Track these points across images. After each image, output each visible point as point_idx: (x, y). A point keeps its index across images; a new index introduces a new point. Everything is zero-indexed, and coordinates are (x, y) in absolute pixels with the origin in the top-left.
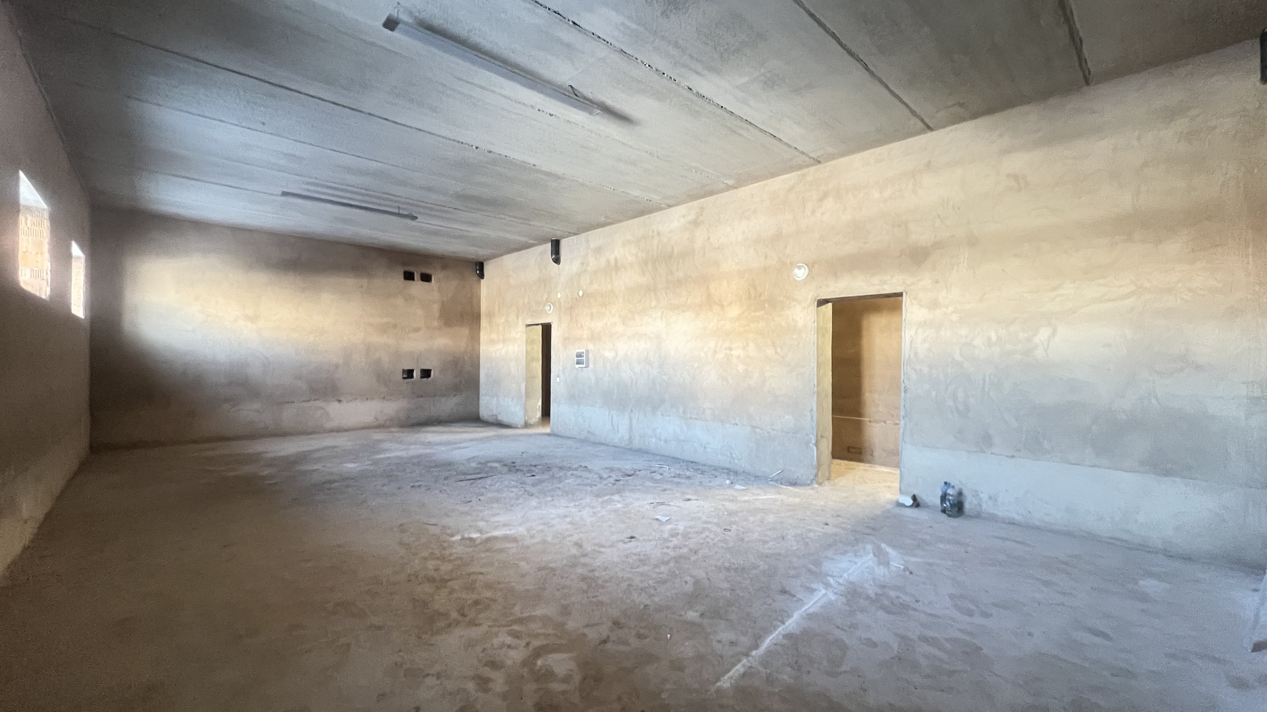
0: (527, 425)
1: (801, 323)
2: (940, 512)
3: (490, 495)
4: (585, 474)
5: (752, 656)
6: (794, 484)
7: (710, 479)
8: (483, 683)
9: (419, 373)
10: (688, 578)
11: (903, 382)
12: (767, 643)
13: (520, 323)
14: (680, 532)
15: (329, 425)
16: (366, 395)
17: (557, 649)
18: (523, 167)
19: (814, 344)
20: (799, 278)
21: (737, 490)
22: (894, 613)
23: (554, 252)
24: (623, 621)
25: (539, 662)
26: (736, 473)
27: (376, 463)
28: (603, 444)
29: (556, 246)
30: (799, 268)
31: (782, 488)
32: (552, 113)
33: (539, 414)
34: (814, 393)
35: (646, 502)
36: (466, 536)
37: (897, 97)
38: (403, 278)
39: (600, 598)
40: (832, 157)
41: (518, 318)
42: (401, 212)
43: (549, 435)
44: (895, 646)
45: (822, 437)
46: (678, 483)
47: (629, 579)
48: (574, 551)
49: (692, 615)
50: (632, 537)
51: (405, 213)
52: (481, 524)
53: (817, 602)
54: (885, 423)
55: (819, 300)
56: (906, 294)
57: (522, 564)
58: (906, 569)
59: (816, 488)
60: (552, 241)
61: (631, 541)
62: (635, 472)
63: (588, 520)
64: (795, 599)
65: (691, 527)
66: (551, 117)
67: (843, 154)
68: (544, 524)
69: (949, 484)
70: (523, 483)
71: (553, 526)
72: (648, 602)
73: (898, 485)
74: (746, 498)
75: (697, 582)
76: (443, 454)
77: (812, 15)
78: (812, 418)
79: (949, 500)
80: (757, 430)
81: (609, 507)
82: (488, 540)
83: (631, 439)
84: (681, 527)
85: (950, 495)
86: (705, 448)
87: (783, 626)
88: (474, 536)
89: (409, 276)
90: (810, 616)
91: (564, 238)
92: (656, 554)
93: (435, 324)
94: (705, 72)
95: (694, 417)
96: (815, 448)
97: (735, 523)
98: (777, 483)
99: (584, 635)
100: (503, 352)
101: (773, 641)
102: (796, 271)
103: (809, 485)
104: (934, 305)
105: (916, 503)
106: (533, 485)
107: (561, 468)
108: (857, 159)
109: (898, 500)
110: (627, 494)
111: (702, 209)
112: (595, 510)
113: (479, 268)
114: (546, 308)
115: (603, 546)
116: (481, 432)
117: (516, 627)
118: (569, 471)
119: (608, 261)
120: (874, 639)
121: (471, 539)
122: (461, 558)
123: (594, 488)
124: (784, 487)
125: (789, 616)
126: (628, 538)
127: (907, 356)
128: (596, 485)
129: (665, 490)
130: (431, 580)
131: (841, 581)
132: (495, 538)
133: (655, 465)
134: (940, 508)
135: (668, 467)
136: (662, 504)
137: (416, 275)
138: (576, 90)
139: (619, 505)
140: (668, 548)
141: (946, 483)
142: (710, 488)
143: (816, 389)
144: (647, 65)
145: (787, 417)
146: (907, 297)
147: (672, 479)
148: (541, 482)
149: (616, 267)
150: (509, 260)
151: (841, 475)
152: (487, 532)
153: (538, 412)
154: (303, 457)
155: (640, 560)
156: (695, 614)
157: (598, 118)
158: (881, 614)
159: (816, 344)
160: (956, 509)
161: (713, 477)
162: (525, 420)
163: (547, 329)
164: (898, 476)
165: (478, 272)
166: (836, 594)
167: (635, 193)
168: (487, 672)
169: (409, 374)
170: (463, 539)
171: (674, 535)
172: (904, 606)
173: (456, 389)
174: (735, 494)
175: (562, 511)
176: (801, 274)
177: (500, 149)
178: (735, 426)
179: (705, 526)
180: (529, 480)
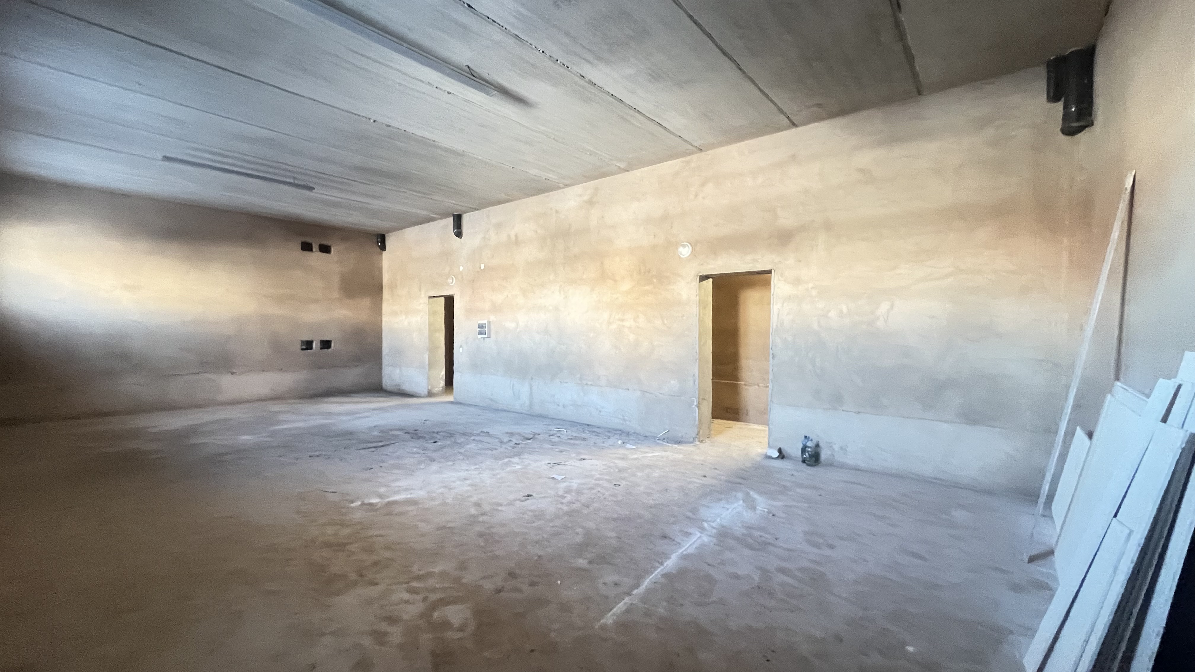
0: (430, 394)
1: (684, 297)
2: (801, 462)
3: (392, 462)
4: (486, 439)
5: (633, 595)
6: (679, 442)
7: (604, 440)
8: (380, 637)
9: (319, 344)
10: (579, 530)
11: (772, 349)
12: (647, 583)
13: (423, 296)
14: (574, 488)
15: (221, 398)
16: (264, 367)
17: (455, 601)
18: (423, 141)
19: (696, 315)
20: (684, 255)
21: (627, 449)
22: (757, 550)
23: (455, 227)
24: (518, 572)
25: (436, 614)
26: (628, 434)
27: (274, 434)
28: (505, 411)
29: (458, 220)
30: (684, 246)
31: (668, 446)
32: (450, 91)
33: (442, 383)
34: (696, 360)
35: (543, 463)
36: (366, 501)
37: (767, 96)
38: (300, 249)
39: (497, 553)
40: (713, 146)
41: (420, 290)
42: (296, 182)
43: (452, 403)
44: (757, 579)
45: (703, 399)
46: (574, 444)
47: (526, 534)
48: (473, 511)
49: (582, 562)
50: (529, 496)
51: (302, 183)
52: (382, 490)
53: (693, 543)
54: (758, 386)
55: (700, 276)
56: (775, 271)
57: (421, 525)
58: (769, 512)
59: (698, 445)
60: (454, 215)
61: (528, 499)
62: (534, 435)
63: (488, 482)
64: (674, 542)
65: (584, 484)
66: (450, 95)
67: (721, 144)
68: (445, 487)
69: (809, 437)
70: (426, 449)
71: (454, 488)
72: (541, 553)
73: (766, 440)
74: (636, 456)
75: (588, 533)
76: (346, 423)
77: (690, 17)
78: (694, 381)
79: (808, 452)
80: (647, 394)
81: (508, 469)
82: (389, 504)
83: (531, 406)
84: (575, 485)
85: (809, 447)
86: (600, 411)
87: (662, 567)
88: (374, 500)
89: (307, 247)
90: (685, 557)
91: (466, 213)
92: (551, 509)
93: (336, 295)
94: (596, 62)
95: (590, 383)
96: (697, 409)
97: (624, 479)
98: (664, 442)
99: (480, 587)
100: (406, 323)
101: (652, 580)
102: (681, 249)
103: (692, 443)
104: (797, 281)
105: (782, 455)
106: (435, 451)
107: (464, 434)
108: (734, 148)
109: (767, 453)
110: (526, 456)
111: (596, 189)
112: (494, 472)
113: (381, 241)
114: (448, 280)
115: (501, 505)
116: (383, 402)
117: (415, 584)
118: (470, 437)
119: (509, 236)
120: (739, 573)
121: (371, 504)
122: (361, 523)
123: (495, 452)
124: (670, 445)
125: (669, 558)
126: (524, 496)
127: (774, 327)
128: (496, 449)
129: (561, 452)
130: (327, 545)
131: (714, 525)
132: (395, 502)
133: (554, 429)
134: (801, 459)
135: (565, 430)
136: (559, 464)
137: (314, 246)
138: (472, 69)
139: (518, 467)
140: (562, 503)
141: (806, 437)
142: (603, 448)
143: (698, 356)
144: (541, 51)
145: (672, 382)
146: (775, 274)
147: (568, 441)
148: (443, 447)
149: (517, 242)
150: (411, 233)
151: (720, 433)
152: (388, 497)
153: (442, 381)
154: (193, 431)
155: (536, 516)
156: (586, 561)
157: (495, 99)
158: (747, 552)
159: (698, 316)
160: (814, 459)
161: (606, 438)
162: (428, 389)
163: (449, 301)
164: (767, 433)
165: (379, 244)
166: (710, 536)
167: (534, 172)
168: (384, 627)
169: (308, 345)
170: (363, 504)
171: (568, 491)
172: (766, 544)
173: (357, 360)
174: (626, 452)
175: (463, 474)
176: (685, 252)
177: (399, 123)
178: (627, 390)
179: (597, 482)
180: (431, 446)
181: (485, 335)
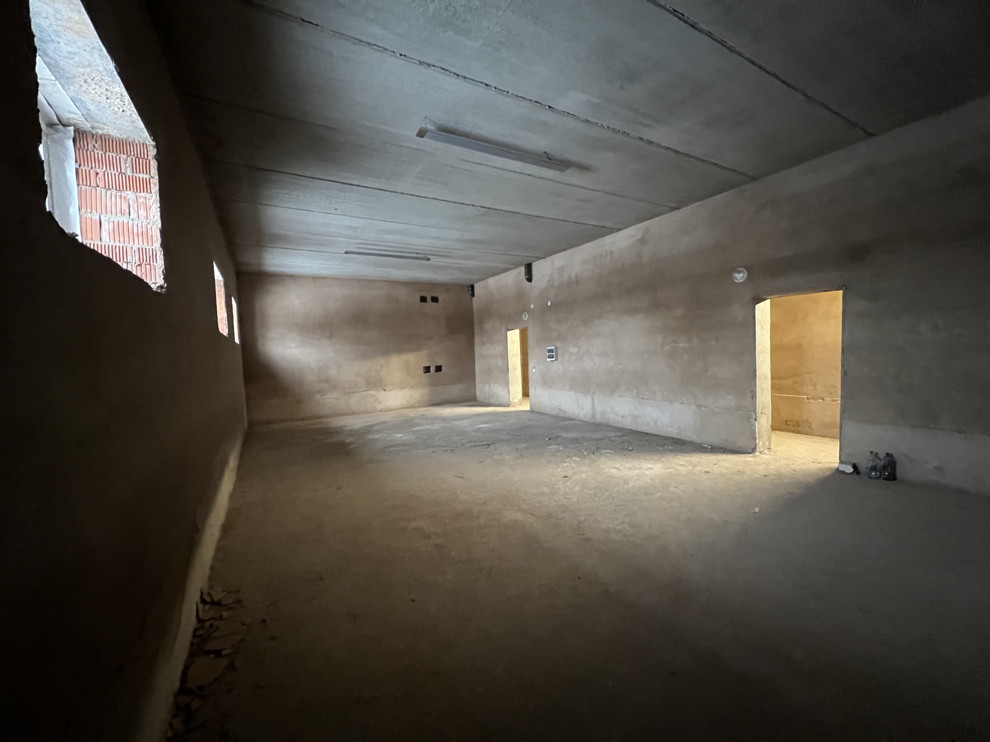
0: (512, 405)
6: (735, 452)
9: (434, 369)
13: (503, 329)
15: (379, 407)
16: (400, 386)
20: (739, 280)
23: (527, 273)
28: (571, 419)
29: (529, 268)
30: (739, 272)
32: (530, 174)
33: (520, 396)
38: (420, 301)
40: (771, 173)
41: (501, 325)
42: (419, 256)
43: (529, 411)
45: (762, 413)
51: (423, 256)
59: (757, 455)
60: (525, 265)
66: (530, 177)
73: (838, 455)
80: (703, 408)
83: (593, 416)
86: (656, 422)
89: (423, 300)
91: (534, 261)
93: (443, 333)
94: (656, 124)
96: (756, 422)
100: (492, 350)
102: (736, 274)
103: (750, 453)
105: (857, 471)
108: (793, 171)
109: (838, 468)
111: (647, 229)
113: (471, 290)
114: (523, 316)
119: (570, 277)
137: (428, 298)
138: (549, 154)
144: (606, 127)
149: (577, 281)
150: (493, 281)
153: (520, 393)
154: (368, 429)
162: (510, 401)
163: (523, 333)
164: (838, 447)
167: (592, 223)
169: (428, 369)
173: (460, 379)
176: (740, 277)
178: (682, 404)
181: (553, 358)
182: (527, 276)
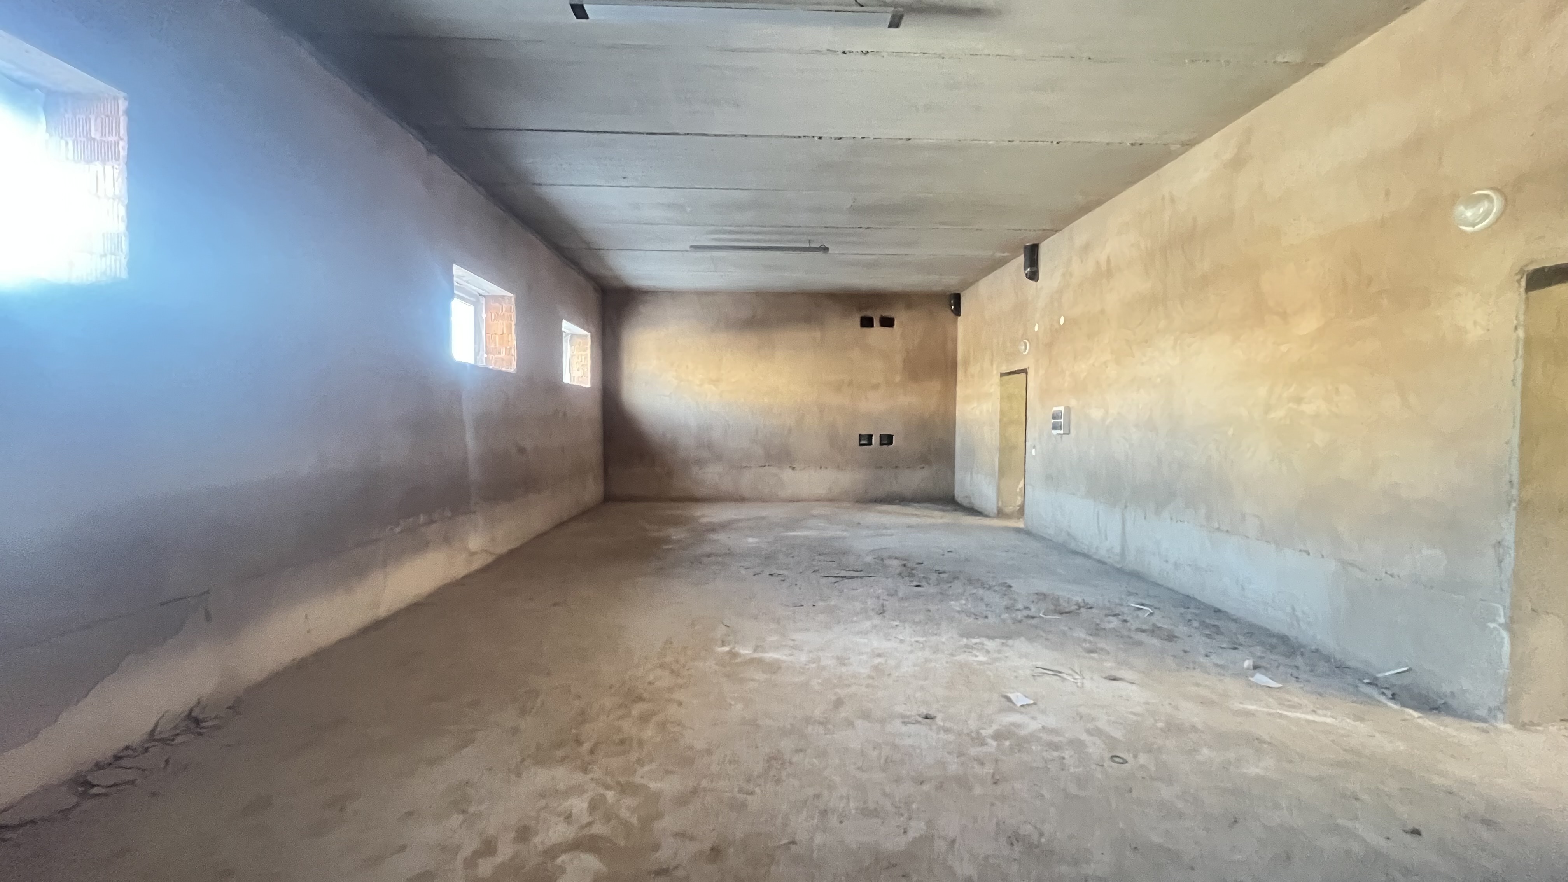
0: (1000, 514)
3: (833, 602)
6: (1434, 708)
7: (1215, 650)
9: (879, 439)
10: (918, 826)
13: (995, 372)
14: (1023, 733)
15: (782, 494)
16: (819, 463)
18: (892, 146)
21: (1254, 686)
23: (1030, 265)
28: (1085, 556)
29: (1032, 254)
30: (1477, 200)
32: (866, 49)
33: (1020, 500)
35: (1033, 664)
36: (737, 649)
38: (860, 326)
41: (992, 364)
42: (812, 245)
46: (1139, 643)
48: (820, 711)
50: (928, 717)
51: (817, 246)
55: (1533, 273)
59: (1501, 731)
60: (1029, 248)
61: (919, 723)
62: (1078, 609)
63: (903, 670)
65: (1052, 731)
74: (1251, 707)
78: (1500, 559)
80: (1353, 571)
83: (1123, 554)
84: (1034, 725)
88: (745, 651)
89: (867, 322)
91: (1044, 239)
93: (898, 379)
95: (1224, 527)
96: (1505, 633)
97: (1153, 750)
98: (1381, 693)
100: (978, 412)
102: (1469, 209)
103: (1481, 720)
106: (901, 599)
107: (971, 582)
110: (1018, 642)
111: (1248, 132)
112: (933, 656)
113: (955, 302)
114: (1021, 346)
119: (1098, 263)
121: (735, 655)
126: (920, 715)
128: (985, 618)
133: (1131, 604)
135: (1152, 611)
136: (1055, 673)
137: (874, 320)
139: (980, 658)
140: (962, 755)
142: (1191, 667)
145: (1428, 552)
147: (1133, 634)
149: (1109, 271)
150: (984, 286)
153: (1019, 497)
155: (888, 761)
161: (1230, 647)
162: (998, 506)
165: (953, 307)
167: (1103, 138)
169: (867, 439)
171: (1005, 734)
173: (924, 460)
174: (1236, 692)
176: (1479, 215)
177: (851, 129)
178: (1305, 554)
179: (1085, 737)
181: (1061, 429)
182: (1029, 269)
